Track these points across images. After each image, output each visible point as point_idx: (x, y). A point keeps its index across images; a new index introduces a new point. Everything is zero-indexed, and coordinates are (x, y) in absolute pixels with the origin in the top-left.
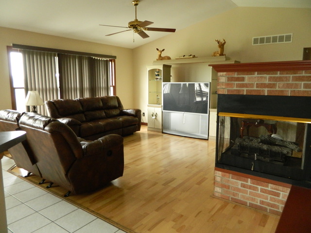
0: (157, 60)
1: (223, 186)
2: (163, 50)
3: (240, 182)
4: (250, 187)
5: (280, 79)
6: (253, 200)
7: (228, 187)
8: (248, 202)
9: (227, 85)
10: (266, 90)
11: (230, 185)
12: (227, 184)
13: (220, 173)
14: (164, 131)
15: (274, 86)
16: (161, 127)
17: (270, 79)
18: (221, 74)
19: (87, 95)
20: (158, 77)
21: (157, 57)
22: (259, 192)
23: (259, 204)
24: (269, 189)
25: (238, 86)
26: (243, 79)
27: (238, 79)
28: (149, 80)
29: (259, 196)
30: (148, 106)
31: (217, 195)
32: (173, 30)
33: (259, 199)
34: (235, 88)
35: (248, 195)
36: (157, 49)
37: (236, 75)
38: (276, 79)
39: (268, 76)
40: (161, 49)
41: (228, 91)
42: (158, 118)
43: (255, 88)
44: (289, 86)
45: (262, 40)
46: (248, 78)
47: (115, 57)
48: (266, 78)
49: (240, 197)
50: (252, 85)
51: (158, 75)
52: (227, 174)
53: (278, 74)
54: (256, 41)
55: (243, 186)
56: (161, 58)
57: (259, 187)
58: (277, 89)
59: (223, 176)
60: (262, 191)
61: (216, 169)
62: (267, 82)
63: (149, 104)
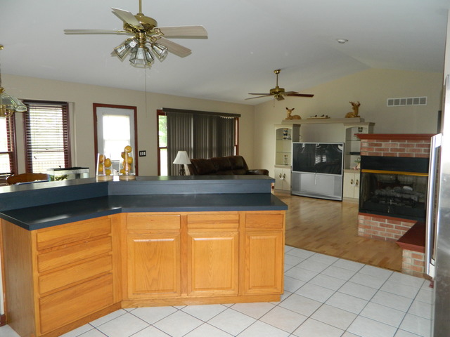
0: (287, 119)
1: (365, 227)
2: (293, 109)
3: (379, 222)
4: (387, 226)
5: (408, 146)
6: (389, 235)
7: (370, 227)
8: (386, 237)
9: (369, 149)
10: (398, 153)
11: (372, 225)
12: (368, 225)
13: (363, 216)
14: (293, 193)
15: (404, 150)
16: (289, 189)
17: (401, 145)
18: (364, 140)
19: (214, 156)
20: (286, 137)
21: (286, 116)
22: (394, 229)
23: (394, 238)
24: (402, 226)
25: (377, 150)
26: (381, 145)
27: (376, 145)
28: (277, 139)
29: (394, 232)
30: (275, 166)
31: (360, 234)
32: (312, 96)
33: (394, 234)
34: (374, 151)
35: (385, 232)
36: (287, 109)
37: (375, 142)
38: (404, 145)
39: (399, 143)
40: (290, 108)
41: (369, 153)
42: (286, 179)
43: (390, 152)
44: (414, 150)
45: (397, 102)
46: (384, 144)
47: (239, 115)
48: (398, 145)
49: (379, 234)
50: (387, 149)
51: (286, 135)
52: (369, 217)
53: (406, 142)
54: (391, 102)
55: (382, 225)
56: (290, 118)
57: (394, 225)
58: (406, 152)
59: (365, 219)
60: (396, 227)
61: (359, 214)
62: (398, 147)
63: (276, 164)
